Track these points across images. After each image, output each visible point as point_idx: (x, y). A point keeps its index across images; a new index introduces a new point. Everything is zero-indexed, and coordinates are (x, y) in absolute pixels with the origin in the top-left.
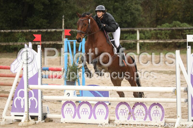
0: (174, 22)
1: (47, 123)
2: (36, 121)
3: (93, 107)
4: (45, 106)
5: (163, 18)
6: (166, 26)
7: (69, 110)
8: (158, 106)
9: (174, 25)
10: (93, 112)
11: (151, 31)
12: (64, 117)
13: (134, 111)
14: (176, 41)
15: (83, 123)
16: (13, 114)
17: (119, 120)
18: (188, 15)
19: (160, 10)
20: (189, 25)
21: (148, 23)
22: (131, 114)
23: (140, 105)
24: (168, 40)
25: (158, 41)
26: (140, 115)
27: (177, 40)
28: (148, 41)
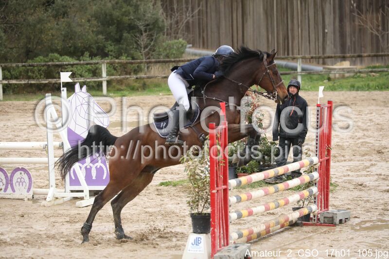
0: (50, 54)
5: (35, 49)
6: (40, 60)
9: (50, 59)
11: (18, 66)
14: (53, 81)
18: (70, 45)
19: (30, 39)
20: (71, 58)
21: (14, 56)
28: (14, 82)
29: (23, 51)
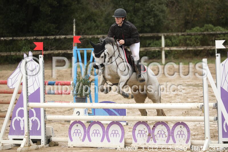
0: (206, 25)
1: (51, 148)
2: (38, 146)
3: (106, 129)
4: (49, 128)
5: (193, 20)
6: (196, 30)
7: (77, 131)
8: (182, 126)
9: (205, 29)
10: (105, 133)
11: (178, 36)
12: (71, 140)
13: (154, 132)
14: (208, 48)
15: (94, 147)
16: (11, 137)
17: (137, 143)
18: (222, 17)
19: (189, 11)
20: (223, 29)
21: (175, 27)
22: (151, 136)
23: (161, 125)
24: (199, 47)
25: (187, 48)
26: (161, 137)
27: (210, 47)
28: (174, 48)
29: (183, 22)
